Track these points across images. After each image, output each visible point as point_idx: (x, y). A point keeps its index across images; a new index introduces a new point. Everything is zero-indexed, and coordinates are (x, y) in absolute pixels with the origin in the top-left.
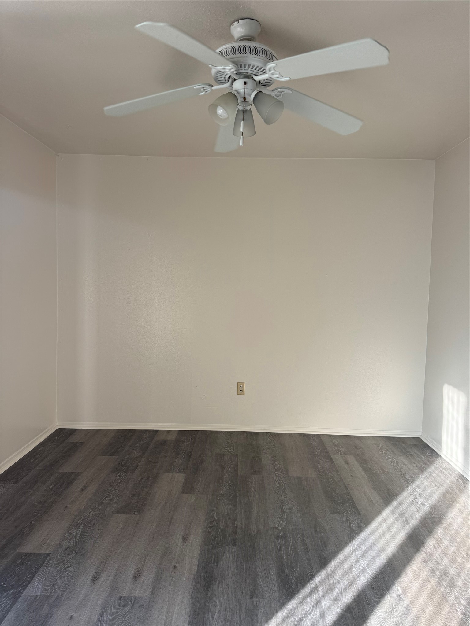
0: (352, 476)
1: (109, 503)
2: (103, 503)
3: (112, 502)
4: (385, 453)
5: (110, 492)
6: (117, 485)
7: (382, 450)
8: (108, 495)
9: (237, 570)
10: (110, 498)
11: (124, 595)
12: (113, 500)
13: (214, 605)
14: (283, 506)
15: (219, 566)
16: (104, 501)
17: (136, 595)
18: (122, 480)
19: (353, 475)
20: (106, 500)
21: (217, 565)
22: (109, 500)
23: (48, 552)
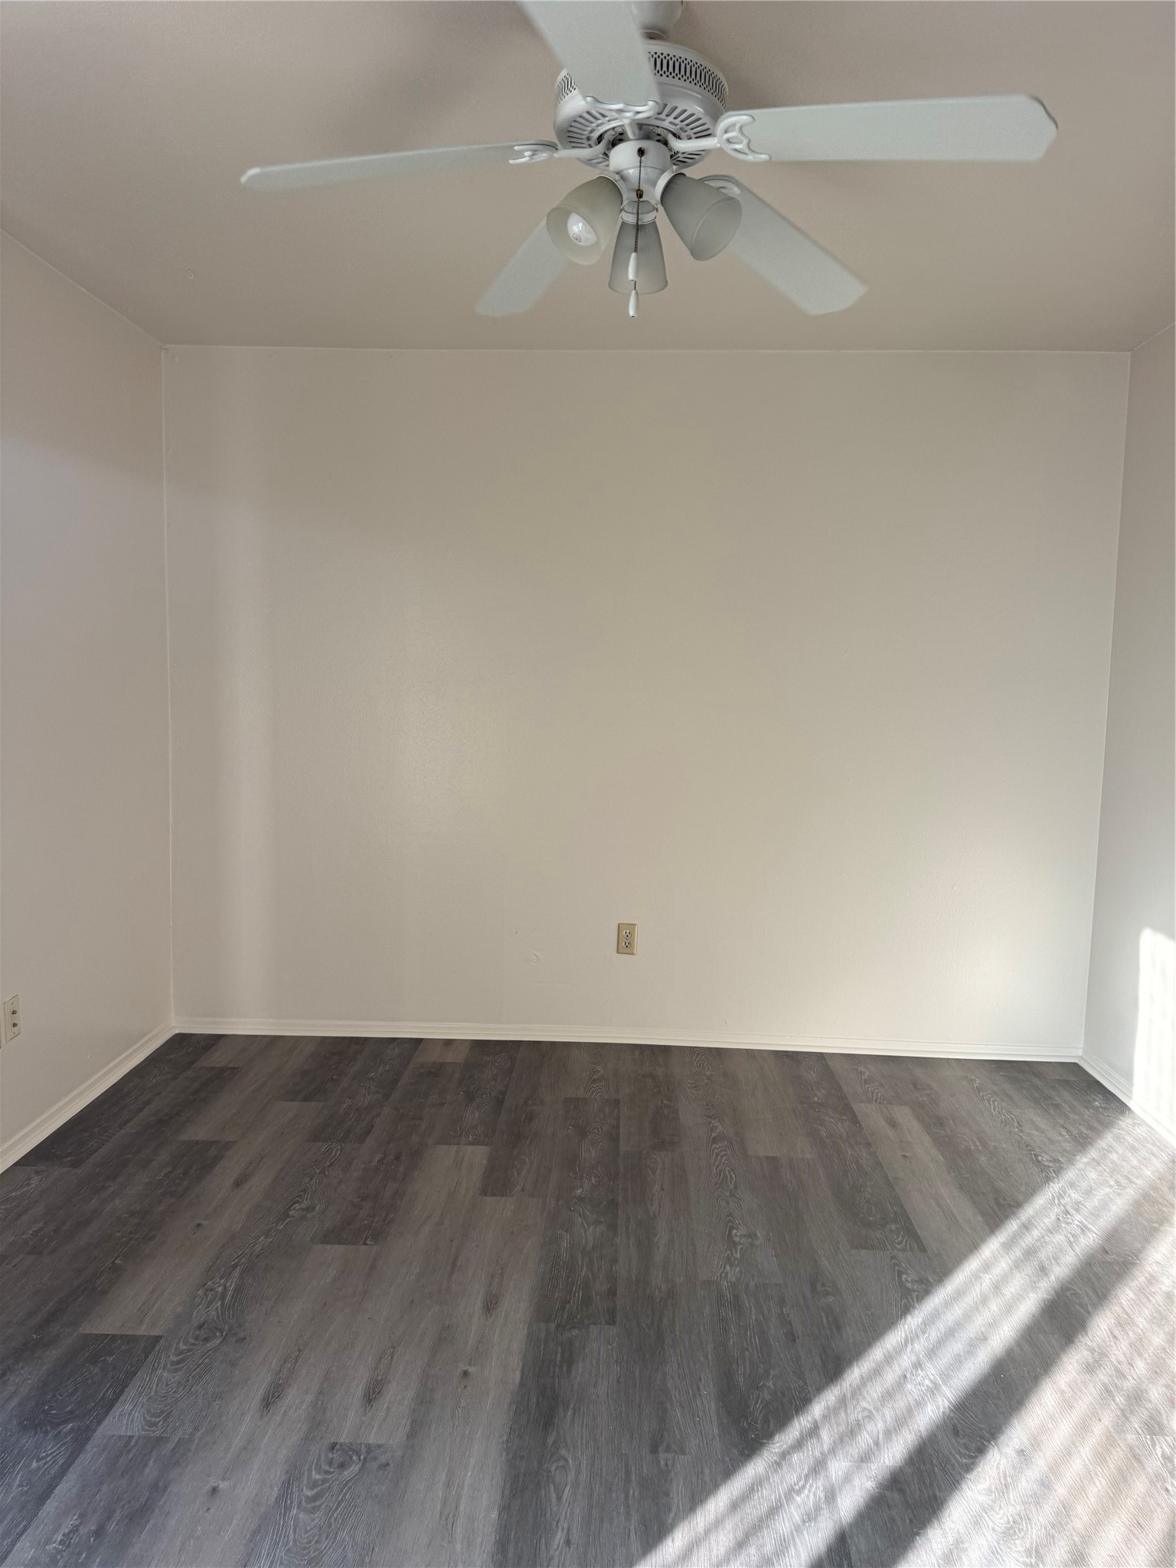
0: (904, 1156)
1: (303, 1218)
2: (288, 1216)
3: (309, 1215)
4: (989, 1101)
5: (304, 1191)
6: (322, 1172)
7: (981, 1094)
8: (300, 1196)
9: (618, 1382)
10: (304, 1206)
11: (342, 1441)
12: (314, 1209)
13: (563, 1467)
14: (731, 1228)
15: (573, 1373)
16: (291, 1213)
17: (372, 1440)
18: (334, 1161)
19: (907, 1154)
20: (294, 1209)
21: (569, 1371)
22: (302, 1209)
23: (156, 1332)
